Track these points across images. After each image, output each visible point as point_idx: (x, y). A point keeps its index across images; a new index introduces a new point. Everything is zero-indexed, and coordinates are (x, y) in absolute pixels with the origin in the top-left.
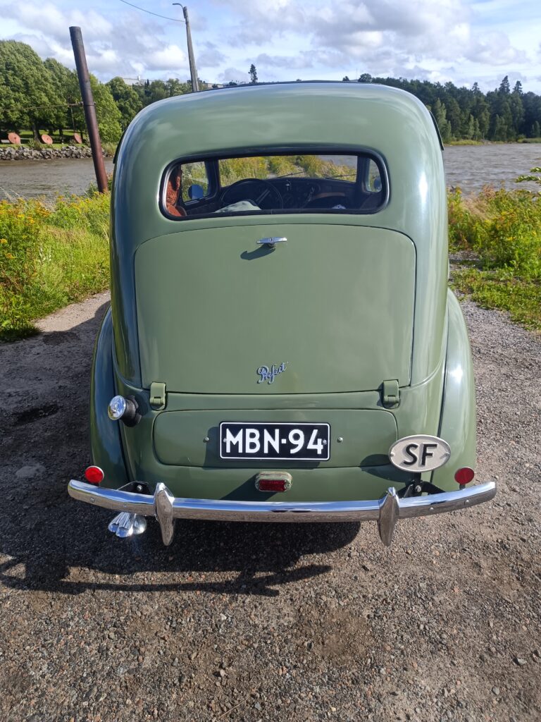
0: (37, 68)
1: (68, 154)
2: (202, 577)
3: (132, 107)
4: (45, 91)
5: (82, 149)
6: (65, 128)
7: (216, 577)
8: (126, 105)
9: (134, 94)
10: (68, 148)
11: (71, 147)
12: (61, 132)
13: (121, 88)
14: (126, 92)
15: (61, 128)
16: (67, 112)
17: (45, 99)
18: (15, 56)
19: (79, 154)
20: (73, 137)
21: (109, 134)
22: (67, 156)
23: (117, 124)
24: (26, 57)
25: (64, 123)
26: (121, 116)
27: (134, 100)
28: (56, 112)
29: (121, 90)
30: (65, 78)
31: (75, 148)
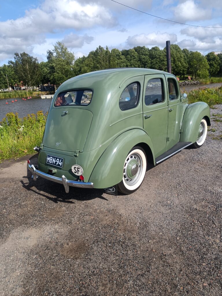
0: (179, 53)
1: (184, 84)
2: (46, 194)
3: (216, 63)
4: (180, 62)
5: (190, 82)
6: (185, 74)
7: (50, 196)
8: (213, 63)
9: (217, 58)
10: (185, 82)
11: (186, 81)
12: (184, 76)
13: (212, 56)
14: (214, 58)
15: (184, 74)
16: (187, 68)
17: (180, 64)
18: (172, 50)
19: (189, 84)
20: (187, 78)
21: (203, 75)
22: (183, 85)
23: (207, 71)
24: (176, 50)
25: (185, 73)
26: (209, 67)
27: (217, 61)
28: (183, 69)
29: (212, 57)
30: (189, 55)
31: (187, 82)
